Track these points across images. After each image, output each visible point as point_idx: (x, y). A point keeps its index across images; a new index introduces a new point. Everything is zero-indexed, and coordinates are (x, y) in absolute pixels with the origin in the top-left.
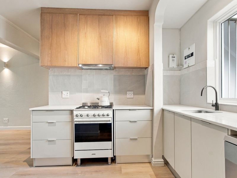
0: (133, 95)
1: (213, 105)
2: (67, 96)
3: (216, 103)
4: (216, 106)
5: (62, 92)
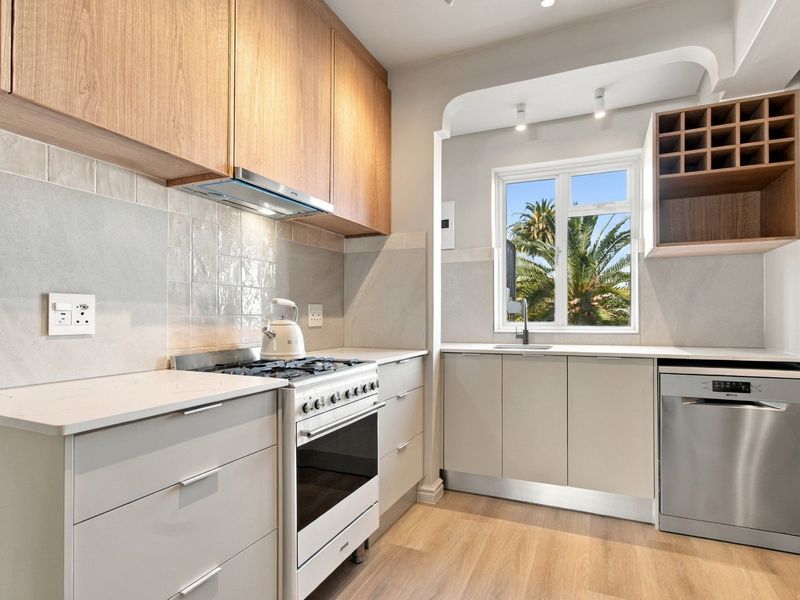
0: (321, 317)
1: (518, 336)
2: (83, 322)
3: (526, 331)
4: (525, 337)
5: (45, 298)
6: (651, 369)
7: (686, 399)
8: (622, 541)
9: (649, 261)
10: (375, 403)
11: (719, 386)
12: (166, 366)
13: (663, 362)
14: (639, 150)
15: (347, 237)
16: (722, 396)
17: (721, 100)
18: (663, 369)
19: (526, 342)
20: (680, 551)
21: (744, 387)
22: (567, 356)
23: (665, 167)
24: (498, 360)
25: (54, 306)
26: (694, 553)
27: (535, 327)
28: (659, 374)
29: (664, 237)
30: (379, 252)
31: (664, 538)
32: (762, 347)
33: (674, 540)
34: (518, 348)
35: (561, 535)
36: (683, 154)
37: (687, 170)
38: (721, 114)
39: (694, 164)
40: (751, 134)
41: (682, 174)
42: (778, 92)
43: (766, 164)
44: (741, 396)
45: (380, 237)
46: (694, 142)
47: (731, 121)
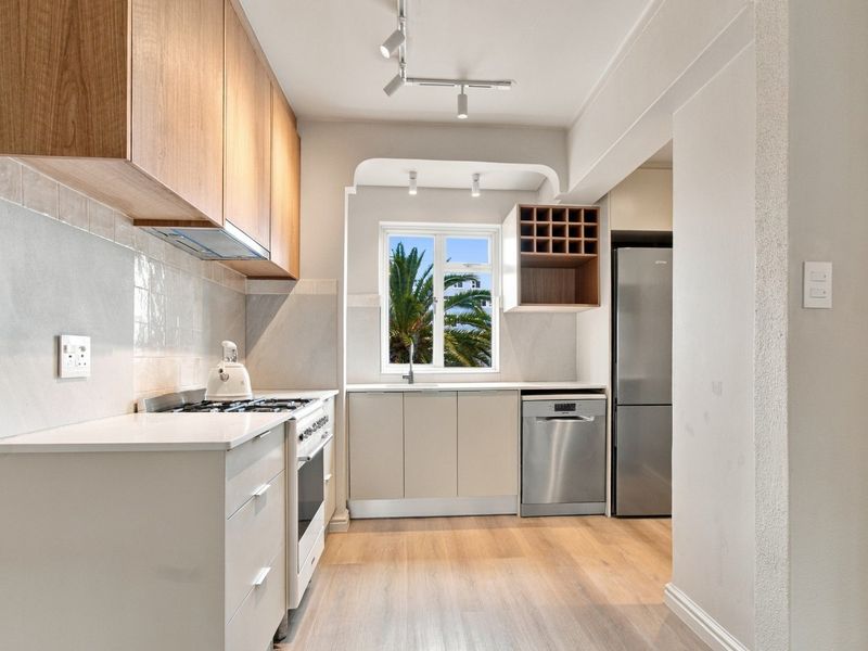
1: (404, 377)
2: (82, 365)
3: (411, 373)
4: (410, 378)
5: (58, 340)
6: (516, 398)
7: (538, 418)
8: (501, 527)
9: (507, 316)
10: (323, 437)
11: (558, 408)
12: (133, 409)
13: (525, 392)
14: (499, 226)
15: (250, 277)
16: (560, 414)
17: (557, 204)
18: (525, 397)
19: (411, 381)
20: (537, 526)
21: (571, 407)
22: (457, 392)
23: (525, 246)
24: (400, 398)
25: (65, 348)
26: (544, 525)
27: (420, 369)
28: (522, 401)
29: (526, 298)
30: (287, 296)
31: (525, 521)
32: (575, 380)
33: (531, 521)
34: (406, 386)
35: (458, 532)
36: (535, 238)
37: (538, 251)
38: (558, 214)
39: (542, 247)
40: (574, 232)
41: (535, 253)
42: (590, 206)
43: (582, 254)
44: (571, 414)
45: (288, 282)
46: (542, 231)
47: (564, 220)
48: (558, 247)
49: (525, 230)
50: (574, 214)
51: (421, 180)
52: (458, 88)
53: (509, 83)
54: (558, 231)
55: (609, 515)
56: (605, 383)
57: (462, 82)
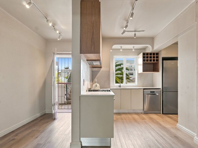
3: (120, 85)
4: (120, 86)
6: (142, 90)
7: (147, 94)
8: (140, 115)
9: (139, 74)
11: (151, 92)
12: (86, 91)
13: (144, 89)
14: (137, 56)
15: (93, 67)
17: (150, 52)
18: (144, 90)
19: (120, 87)
21: (154, 92)
22: (131, 89)
24: (120, 90)
26: (149, 115)
27: (121, 85)
29: (144, 71)
30: (100, 71)
32: (153, 87)
33: (146, 114)
35: (132, 116)
36: (146, 59)
37: (147, 61)
38: (151, 54)
39: (147, 60)
40: (154, 57)
41: (146, 62)
42: (157, 52)
43: (156, 62)
44: (154, 93)
45: (100, 68)
46: (147, 57)
47: (152, 55)
48: (150, 60)
49: (144, 57)
50: (154, 54)
51: (123, 48)
52: (134, 32)
53: (144, 31)
54: (150, 57)
55: (162, 113)
56: (161, 87)
57: (135, 31)
